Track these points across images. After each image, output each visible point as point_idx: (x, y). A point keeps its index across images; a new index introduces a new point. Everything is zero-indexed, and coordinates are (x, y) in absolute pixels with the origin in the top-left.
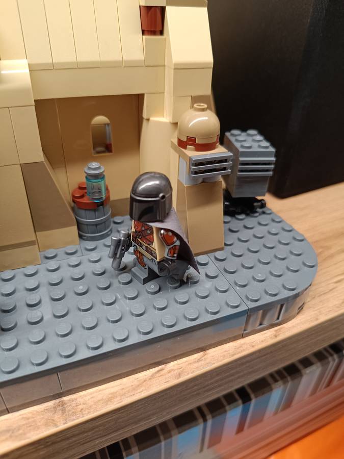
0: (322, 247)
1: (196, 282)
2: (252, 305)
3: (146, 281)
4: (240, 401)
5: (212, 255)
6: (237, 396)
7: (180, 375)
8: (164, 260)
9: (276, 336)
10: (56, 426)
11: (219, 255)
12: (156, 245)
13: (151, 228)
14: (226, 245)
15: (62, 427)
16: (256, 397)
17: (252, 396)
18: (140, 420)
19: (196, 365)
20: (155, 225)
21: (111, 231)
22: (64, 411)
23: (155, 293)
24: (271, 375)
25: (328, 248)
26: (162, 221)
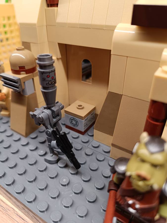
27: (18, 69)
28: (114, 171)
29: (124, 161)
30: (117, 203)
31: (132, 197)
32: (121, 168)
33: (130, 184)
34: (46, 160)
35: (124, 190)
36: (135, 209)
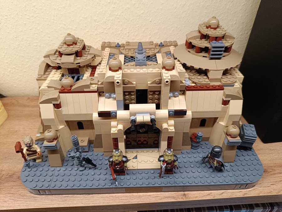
0: (272, 169)
1: (223, 172)
2: (238, 183)
3: (209, 168)
4: (229, 209)
5: (229, 164)
6: (229, 207)
7: (214, 197)
8: (216, 166)
9: (244, 195)
10: (184, 199)
11: (232, 164)
12: (215, 163)
13: (215, 159)
14: (235, 161)
15: (185, 200)
16: (235, 210)
17: (234, 209)
18: (201, 204)
19: (219, 196)
20: (216, 159)
21: (199, 146)
22: (185, 197)
23: (211, 172)
24: (243, 205)
25: (275, 170)
26: (218, 158)
27: (52, 140)
28: (109, 161)
29: (111, 157)
30: (114, 169)
31: (116, 166)
32: (111, 160)
33: (115, 162)
34: (80, 171)
35: (114, 165)
36: (119, 168)
